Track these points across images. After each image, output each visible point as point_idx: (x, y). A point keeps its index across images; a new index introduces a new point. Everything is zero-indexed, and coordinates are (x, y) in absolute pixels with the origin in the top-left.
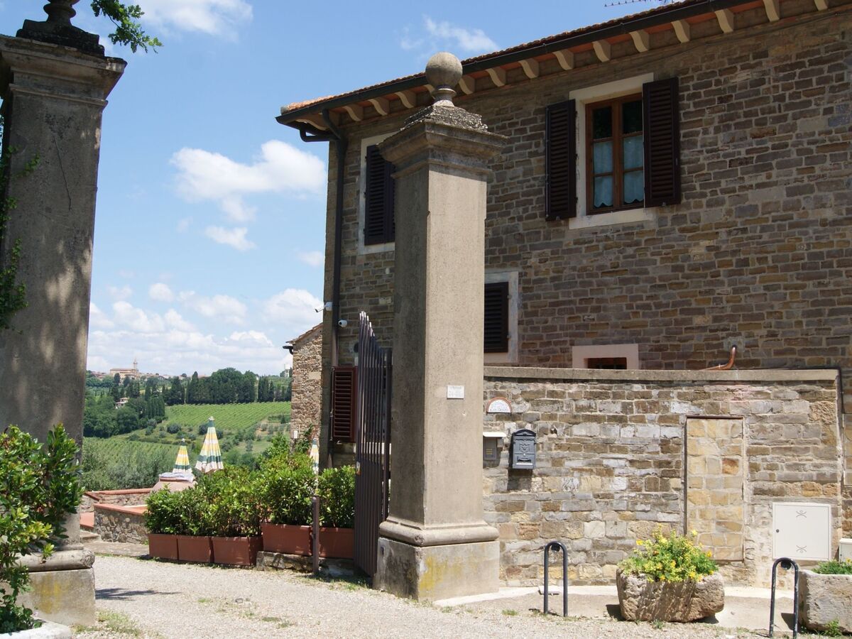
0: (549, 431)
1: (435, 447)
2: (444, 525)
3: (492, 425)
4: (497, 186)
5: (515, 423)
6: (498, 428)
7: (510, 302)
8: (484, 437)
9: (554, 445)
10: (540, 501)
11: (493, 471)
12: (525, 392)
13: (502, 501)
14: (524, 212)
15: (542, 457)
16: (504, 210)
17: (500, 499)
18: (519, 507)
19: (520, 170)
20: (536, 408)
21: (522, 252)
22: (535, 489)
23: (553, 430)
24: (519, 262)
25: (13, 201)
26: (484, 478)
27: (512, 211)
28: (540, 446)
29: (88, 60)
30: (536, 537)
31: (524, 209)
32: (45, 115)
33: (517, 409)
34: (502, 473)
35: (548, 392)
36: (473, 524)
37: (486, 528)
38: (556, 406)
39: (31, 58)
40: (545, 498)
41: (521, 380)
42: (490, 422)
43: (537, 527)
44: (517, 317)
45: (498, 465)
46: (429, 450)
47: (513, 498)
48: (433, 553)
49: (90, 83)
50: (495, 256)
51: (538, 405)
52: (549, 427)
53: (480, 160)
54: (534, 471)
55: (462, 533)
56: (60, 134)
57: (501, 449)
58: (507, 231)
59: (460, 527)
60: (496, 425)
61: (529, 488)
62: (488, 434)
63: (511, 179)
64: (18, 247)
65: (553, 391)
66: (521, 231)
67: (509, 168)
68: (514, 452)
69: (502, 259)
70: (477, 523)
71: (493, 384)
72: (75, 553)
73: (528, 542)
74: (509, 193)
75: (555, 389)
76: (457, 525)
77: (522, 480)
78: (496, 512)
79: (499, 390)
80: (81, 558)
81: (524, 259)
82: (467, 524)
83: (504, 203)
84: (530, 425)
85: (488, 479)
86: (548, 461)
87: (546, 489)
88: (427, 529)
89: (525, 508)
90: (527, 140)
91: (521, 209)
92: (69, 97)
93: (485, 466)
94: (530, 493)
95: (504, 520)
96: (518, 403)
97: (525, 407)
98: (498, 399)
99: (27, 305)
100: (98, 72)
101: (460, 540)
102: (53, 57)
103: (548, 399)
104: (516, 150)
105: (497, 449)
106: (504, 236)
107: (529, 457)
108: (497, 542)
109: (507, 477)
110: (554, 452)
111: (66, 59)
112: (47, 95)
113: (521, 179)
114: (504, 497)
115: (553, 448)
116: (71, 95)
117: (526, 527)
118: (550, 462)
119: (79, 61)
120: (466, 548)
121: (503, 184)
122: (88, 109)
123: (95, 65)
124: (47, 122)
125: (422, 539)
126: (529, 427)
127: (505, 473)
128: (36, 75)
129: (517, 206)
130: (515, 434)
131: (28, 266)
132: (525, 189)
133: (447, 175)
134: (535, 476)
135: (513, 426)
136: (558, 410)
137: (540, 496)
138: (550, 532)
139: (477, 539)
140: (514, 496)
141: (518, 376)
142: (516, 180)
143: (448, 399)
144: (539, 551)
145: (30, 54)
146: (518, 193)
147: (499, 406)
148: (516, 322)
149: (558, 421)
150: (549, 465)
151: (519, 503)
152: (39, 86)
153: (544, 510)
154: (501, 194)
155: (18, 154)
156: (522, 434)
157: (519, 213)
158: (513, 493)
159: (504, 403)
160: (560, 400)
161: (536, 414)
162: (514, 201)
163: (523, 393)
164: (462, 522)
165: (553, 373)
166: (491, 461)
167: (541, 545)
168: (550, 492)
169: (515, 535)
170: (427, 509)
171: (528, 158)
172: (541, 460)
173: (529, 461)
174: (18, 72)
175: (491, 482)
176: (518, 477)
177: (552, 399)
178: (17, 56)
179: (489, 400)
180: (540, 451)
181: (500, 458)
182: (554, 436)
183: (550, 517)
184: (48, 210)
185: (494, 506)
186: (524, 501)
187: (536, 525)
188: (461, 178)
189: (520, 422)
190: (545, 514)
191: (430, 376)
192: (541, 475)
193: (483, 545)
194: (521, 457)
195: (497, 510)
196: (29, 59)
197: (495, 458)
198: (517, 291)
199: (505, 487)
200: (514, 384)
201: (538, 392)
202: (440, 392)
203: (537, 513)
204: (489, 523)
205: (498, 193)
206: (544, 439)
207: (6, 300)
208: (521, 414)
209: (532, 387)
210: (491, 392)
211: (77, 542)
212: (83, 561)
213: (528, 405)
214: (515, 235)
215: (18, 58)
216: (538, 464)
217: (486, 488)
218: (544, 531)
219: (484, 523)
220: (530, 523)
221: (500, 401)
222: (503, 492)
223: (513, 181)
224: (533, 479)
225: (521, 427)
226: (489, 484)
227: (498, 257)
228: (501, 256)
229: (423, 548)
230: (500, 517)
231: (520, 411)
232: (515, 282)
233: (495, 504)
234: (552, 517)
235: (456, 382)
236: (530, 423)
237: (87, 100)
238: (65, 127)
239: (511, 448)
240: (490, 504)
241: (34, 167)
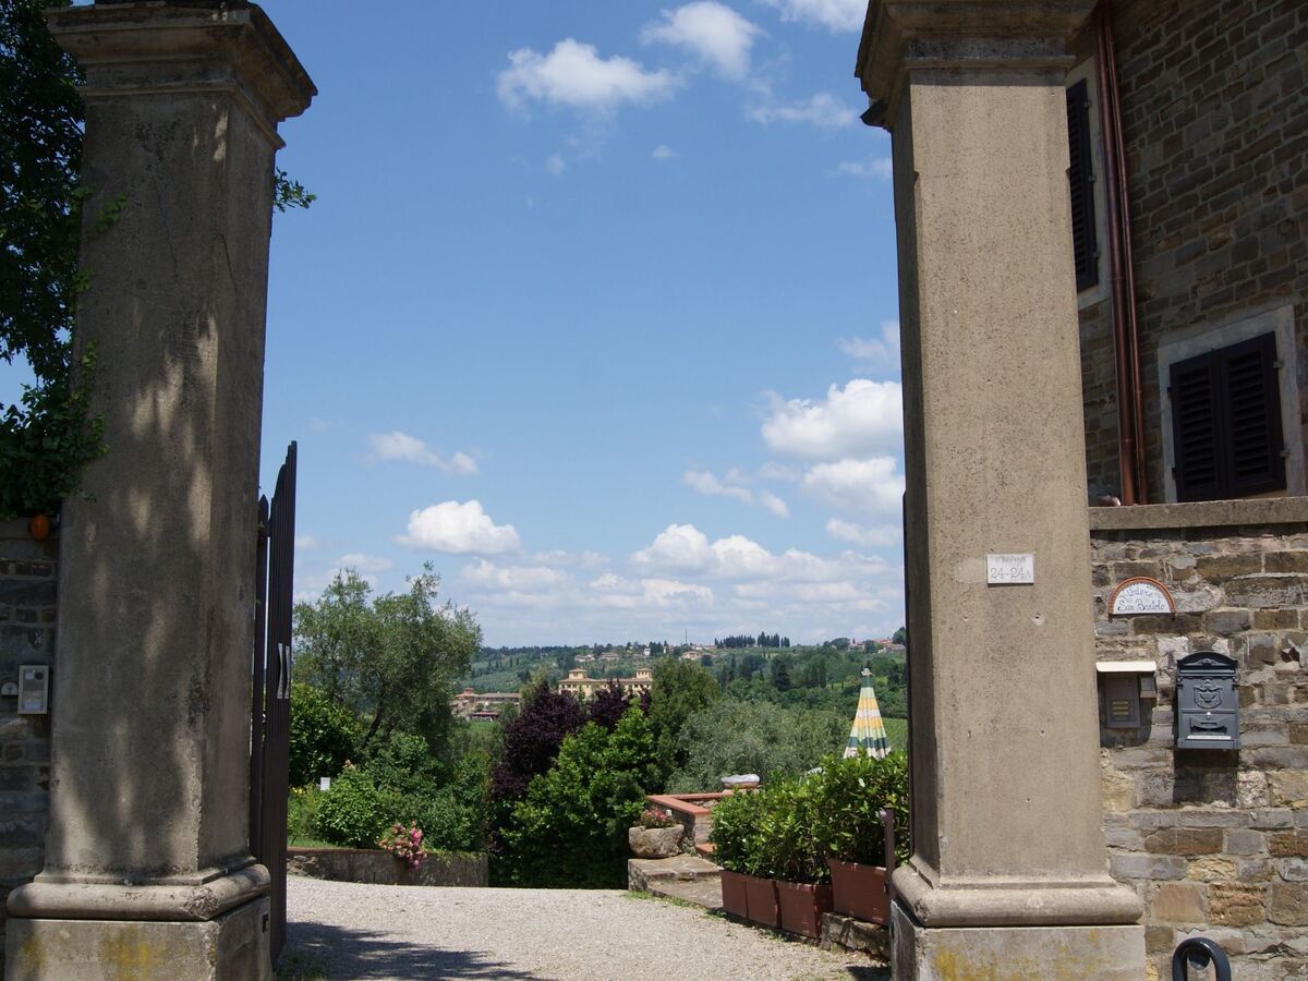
0: (1278, 656)
1: (961, 696)
2: (992, 880)
3: (1126, 644)
4: (1237, 130)
5: (1184, 638)
6: (1141, 651)
7: (1282, 374)
8: (1098, 673)
9: (1292, 689)
10: (1264, 830)
11: (1134, 755)
12: (1208, 561)
13: (1161, 828)
14: (1292, 171)
15: (1263, 719)
16: (1255, 177)
17: (1156, 823)
18: (1207, 843)
19: (1275, 81)
20: (1239, 598)
21: (1296, 260)
22: (1249, 801)
23: (1287, 651)
24: (1293, 283)
25: (82, 277)
26: (1110, 770)
27: (1269, 175)
28: (1256, 692)
29: (189, 15)
30: (1258, 922)
31: (1291, 164)
32: (135, 126)
33: (1188, 603)
34: (1157, 759)
35: (1267, 558)
36: (1074, 880)
37: (1108, 891)
38: (1291, 591)
39: (98, 35)
40: (1275, 823)
41: (1194, 534)
42: (1119, 638)
43: (1258, 896)
45: (1145, 740)
46: (944, 704)
47: (1190, 821)
48: (954, 943)
49: (204, 56)
50: (1246, 281)
51: (1243, 592)
52: (1278, 643)
54: (1245, 756)
55: (1037, 901)
56: (159, 152)
57: (1153, 702)
58: (1265, 221)
59: (1036, 886)
60: (1136, 644)
61: (1232, 797)
62: (1104, 667)
63: (1260, 107)
64: (91, 353)
65: (1281, 554)
66: (1291, 214)
67: (1254, 84)
68: (1182, 708)
69: (1258, 284)
70: (1086, 879)
71: (1122, 546)
72: (178, 890)
73: (1237, 933)
74: (1262, 137)
75: (1288, 549)
76: (1031, 880)
77: (1212, 778)
78: (1147, 855)
79: (1138, 561)
80: (185, 901)
81: (1301, 273)
82: (1059, 880)
83: (1253, 164)
84: (1226, 641)
85: (1121, 774)
86: (1278, 729)
87: (1277, 801)
88: (946, 886)
89: (1225, 848)
90: (1283, 13)
91: (1285, 167)
92: (170, 87)
93: (1106, 743)
94: (1236, 810)
95: (1168, 873)
96: (1191, 589)
97: (1211, 599)
98: (1137, 581)
99: (105, 450)
100: (208, 32)
101: (1029, 918)
102: (130, 25)
103: (1270, 575)
104: (1264, 41)
105: (1142, 701)
106: (1259, 235)
107: (1220, 720)
108: (1140, 928)
109: (1171, 770)
110: (1294, 707)
111: (153, 23)
112: (136, 92)
113: (1280, 100)
114: (1166, 817)
115: (1291, 696)
116: (173, 84)
117: (1225, 893)
118: (1285, 731)
119: (173, 22)
120: (1046, 938)
121: (1247, 123)
122: (204, 102)
123: (198, 21)
124: (139, 136)
125: (924, 909)
126: (1222, 646)
127: (1165, 759)
128: (119, 64)
129: (1279, 160)
130: (1182, 664)
131: (109, 384)
132: (1290, 120)
134: (1247, 769)
135: (1180, 646)
136: (1298, 602)
137: (1262, 817)
138: (1292, 909)
139: (1077, 917)
140: (1191, 816)
141: (1185, 523)
142: (1271, 107)
143: (990, 585)
144: (1266, 956)
145: (95, 29)
146: (1277, 132)
147: (1141, 598)
148: (1298, 418)
149: (1300, 629)
150: (1283, 740)
151: (1208, 835)
152: (125, 81)
153: (1275, 853)
154: (1245, 146)
155: (94, 199)
156: (1200, 663)
157: (1283, 176)
158: (1189, 808)
159: (1152, 590)
160: (1300, 575)
161: (1238, 613)
162: (1271, 153)
163: (1202, 564)
164: (1044, 875)
165: (1277, 510)
166: (1127, 730)
167: (1270, 942)
168: (1288, 809)
169: (1198, 912)
170: (945, 837)
171: (1287, 51)
172: (1260, 728)
173: (1222, 730)
174: (92, 66)
175: (1128, 781)
176: (1201, 770)
177: (1279, 575)
178: (77, 38)
179: (1114, 586)
180: (1256, 706)
181: (1150, 723)
182: (1292, 666)
183: (1292, 871)
184: (141, 284)
185: (1142, 840)
186: (1219, 832)
187: (1255, 889)
188: (996, 89)
189: (1198, 635)
190: (1280, 864)
191: (939, 536)
192: (1261, 765)
194: (1198, 720)
195: (1149, 848)
196: (96, 38)
197: (1137, 724)
198: (1294, 350)
199: (1168, 793)
200: (1174, 545)
201: (1242, 561)
202: (966, 571)
203: (1258, 860)
204: (1123, 880)
205: (1238, 145)
206: (1266, 674)
207: (72, 445)
208: (1199, 614)
209: (1224, 548)
210: (1119, 567)
211: (192, 871)
212: (189, 907)
213: (1218, 593)
214: (1279, 225)
215: (80, 41)
216: (1246, 740)
217: (1119, 794)
218: (1279, 906)
219: (1108, 879)
220: (1238, 883)
221: (1143, 587)
222: (1162, 807)
223: (1264, 111)
224: (1242, 776)
225: (1202, 647)
226: (1124, 785)
227: (1252, 283)
228: (1257, 277)
229: (928, 930)
230: (1159, 867)
231: (1197, 609)
232: (1287, 329)
233: (1144, 834)
234: (1297, 871)
235: (1012, 545)
236: (1226, 636)
237: (198, 85)
238: (167, 140)
239: (1173, 697)
240: (1129, 835)
241: (115, 217)
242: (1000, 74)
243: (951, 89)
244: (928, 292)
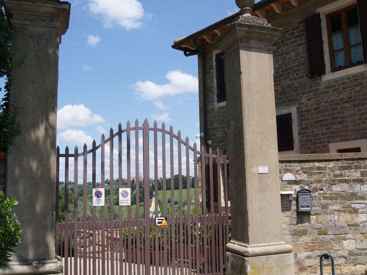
0: (319, 190)
1: (253, 201)
2: (261, 245)
3: (285, 187)
4: (282, 64)
5: (298, 186)
6: (289, 189)
7: (293, 123)
8: (281, 194)
9: (322, 197)
10: (316, 229)
11: (288, 213)
12: (303, 168)
13: (294, 230)
14: (297, 76)
15: (316, 204)
16: (286, 76)
17: (293, 229)
18: (304, 233)
19: (293, 54)
20: (310, 177)
21: (297, 97)
22: (313, 223)
23: (321, 188)
24: (296, 102)
25: (13, 79)
26: (282, 217)
27: (290, 76)
28: (314, 198)
29: (49, 3)
30: (315, 250)
31: (296, 74)
32: (29, 34)
33: (299, 178)
34: (293, 214)
35: (316, 167)
36: (278, 243)
37: (285, 245)
38: (321, 175)
39: (20, 5)
40: (319, 227)
41: (300, 162)
42: (284, 186)
43: (315, 244)
44: (297, 131)
45: (290, 209)
46: (249, 203)
47: (300, 228)
48: (255, 260)
49: (53, 16)
50: (284, 100)
51: (311, 175)
52: (319, 187)
53: (268, 43)
54: (312, 213)
55: (272, 249)
56: (38, 43)
57: (292, 201)
58: (289, 86)
59: (270, 245)
60: (288, 187)
61: (309, 222)
62: (283, 193)
63: (289, 59)
64: (17, 102)
65: (319, 167)
66: (296, 86)
67: (287, 54)
68: (299, 202)
69: (287, 102)
70: (280, 243)
71: (284, 164)
72: (51, 265)
73: (311, 253)
74: (288, 67)
75: (321, 165)
76: (269, 244)
77: (305, 218)
78: (291, 236)
79: (288, 168)
80: (55, 268)
81: (299, 100)
82: (274, 244)
83: (286, 73)
84: (307, 186)
85: (285, 218)
86: (319, 206)
87: (319, 222)
88: (251, 247)
89: (308, 234)
90: (296, 38)
91: (295, 74)
92: (42, 24)
93: (282, 211)
94: (310, 225)
95: (296, 241)
96: (300, 175)
97: (304, 177)
98: (288, 173)
99: (23, 133)
100: (56, 9)
101: (270, 253)
102: (31, 3)
103: (317, 171)
104: (290, 44)
105: (289, 200)
106: (287, 90)
107: (308, 204)
108: (293, 253)
109: (296, 216)
110: (322, 201)
111: (38, 4)
112: (30, 24)
113: (294, 58)
114: (295, 227)
115: (322, 199)
116: (43, 23)
117: (308, 244)
118: (320, 207)
119: (45, 5)
120: (274, 257)
121: (285, 63)
122: (52, 29)
123: (53, 6)
124: (31, 37)
125: (248, 253)
126: (307, 187)
127: (294, 214)
128: (24, 14)
129: (293, 73)
130: (299, 192)
131: (23, 112)
132: (297, 64)
133: (250, 52)
134: (312, 215)
135: (297, 188)
136: (323, 177)
137: (316, 226)
138: (323, 246)
139: (280, 252)
140: (300, 227)
141: (299, 159)
142: (291, 60)
143: (259, 174)
144: (317, 258)
145: (19, 3)
146: (293, 66)
147: (289, 176)
148: (297, 134)
149: (323, 184)
150: (320, 208)
151: (304, 231)
152: (26, 20)
153: (319, 234)
154: (284, 68)
155: (16, 55)
156: (303, 191)
157: (294, 77)
158: (300, 225)
159: (291, 175)
160: (323, 171)
161: (310, 180)
162: (291, 71)
163: (302, 169)
164: (271, 242)
165: (319, 157)
166: (286, 207)
167: (318, 254)
168: (321, 224)
169: (303, 249)
170: (250, 235)
171: (297, 47)
172: (315, 206)
173: (308, 207)
174: (15, 13)
175: (286, 219)
176: (302, 216)
177: (319, 171)
178: (13, 4)
179: (283, 174)
180: (314, 201)
181: (291, 205)
182: (322, 192)
183: (322, 238)
184: (33, 82)
185: (290, 233)
186: (306, 230)
187: (314, 243)
188: (258, 53)
189: (301, 185)
190: (320, 237)
191: (248, 162)
192: (315, 214)
193: (284, 255)
194: (303, 205)
195: (291, 235)
196: (19, 5)
197: (288, 206)
198: (296, 117)
199: (295, 222)
200: (296, 164)
201: (311, 168)
202: (254, 170)
203: (315, 236)
204: (287, 243)
205: (282, 68)
206: (316, 194)
207: (11, 131)
208: (301, 180)
209: (307, 165)
210: (284, 169)
211: (53, 259)
212: (56, 269)
213: (305, 175)
214: (293, 88)
215: (13, 6)
216: (313, 208)
217: (284, 223)
218: (320, 246)
219: (284, 242)
220: (311, 242)
221: (289, 174)
222: (294, 225)
223: (290, 60)
224: (311, 217)
225: (302, 188)
226: (286, 220)
227: (285, 101)
228: (286, 100)
229: (249, 258)
230: (294, 239)
231: (301, 179)
232: (295, 112)
233: (290, 231)
234: (323, 238)
235: (263, 164)
236: (307, 185)
237: (51, 24)
238: (40, 39)
239: (297, 200)
240: (287, 232)
241: (24, 61)
242: (259, 50)
243: (248, 52)
244: (244, 102)
